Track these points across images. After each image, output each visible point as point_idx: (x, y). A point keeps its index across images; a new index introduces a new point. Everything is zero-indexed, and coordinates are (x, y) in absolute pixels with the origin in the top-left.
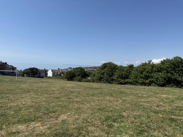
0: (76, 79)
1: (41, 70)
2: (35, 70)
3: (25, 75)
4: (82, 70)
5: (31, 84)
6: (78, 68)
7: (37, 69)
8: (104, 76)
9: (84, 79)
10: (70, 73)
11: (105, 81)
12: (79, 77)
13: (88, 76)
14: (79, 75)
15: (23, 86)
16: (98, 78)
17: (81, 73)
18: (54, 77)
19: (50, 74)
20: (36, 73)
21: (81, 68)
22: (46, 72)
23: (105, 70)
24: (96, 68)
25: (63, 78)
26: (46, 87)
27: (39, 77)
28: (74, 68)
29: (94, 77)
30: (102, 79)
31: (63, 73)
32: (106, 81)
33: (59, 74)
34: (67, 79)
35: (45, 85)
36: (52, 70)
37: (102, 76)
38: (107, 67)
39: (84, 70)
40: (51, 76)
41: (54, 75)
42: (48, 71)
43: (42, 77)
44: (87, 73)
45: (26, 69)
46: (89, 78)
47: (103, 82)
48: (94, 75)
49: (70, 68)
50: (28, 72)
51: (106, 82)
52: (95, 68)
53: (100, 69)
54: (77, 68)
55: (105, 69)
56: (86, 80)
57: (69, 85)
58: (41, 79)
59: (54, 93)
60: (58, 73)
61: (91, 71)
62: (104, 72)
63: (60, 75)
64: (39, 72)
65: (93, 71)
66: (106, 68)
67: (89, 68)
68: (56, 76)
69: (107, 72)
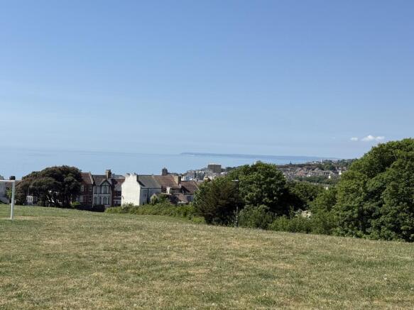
0: (246, 218)
1: (96, 177)
2: (70, 178)
3: (30, 198)
4: (272, 175)
5: (80, 237)
6: (254, 168)
7: (77, 175)
8: (380, 205)
9: (282, 220)
10: (218, 190)
11: (384, 229)
12: (258, 210)
13: (300, 205)
14: (256, 201)
15: (52, 242)
16: (350, 212)
17: (269, 191)
18: (150, 208)
19: (131, 193)
20: (76, 191)
21: (267, 167)
22: (113, 183)
23: (385, 175)
24: (333, 169)
25: (185, 215)
26: (144, 250)
27: (86, 206)
28: (229, 169)
29: (329, 209)
30: (373, 222)
31: (184, 190)
32: (392, 229)
33: (168, 196)
34: (203, 219)
35: (137, 239)
36: (138, 176)
37: (367, 205)
38: (396, 163)
39: (279, 176)
40: (136, 203)
41: (148, 201)
42: (123, 180)
43: (100, 209)
44: (292, 190)
45: (35, 175)
46: (306, 215)
47: (374, 233)
48: (331, 202)
49: (216, 168)
50: (40, 184)
51: (393, 234)
52: (331, 166)
53: (357, 174)
54: (247, 167)
55: (383, 170)
56: (291, 222)
57: (236, 244)
58: (97, 213)
59: (188, 275)
60: (164, 190)
61: (310, 180)
62: (382, 188)
63: (174, 200)
64: (87, 186)
65: (320, 180)
66: (390, 170)
67: (301, 166)
68: (156, 201)
69: (395, 187)
